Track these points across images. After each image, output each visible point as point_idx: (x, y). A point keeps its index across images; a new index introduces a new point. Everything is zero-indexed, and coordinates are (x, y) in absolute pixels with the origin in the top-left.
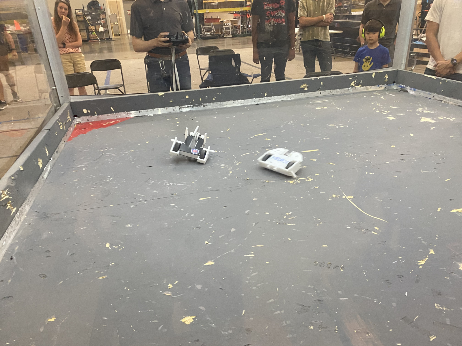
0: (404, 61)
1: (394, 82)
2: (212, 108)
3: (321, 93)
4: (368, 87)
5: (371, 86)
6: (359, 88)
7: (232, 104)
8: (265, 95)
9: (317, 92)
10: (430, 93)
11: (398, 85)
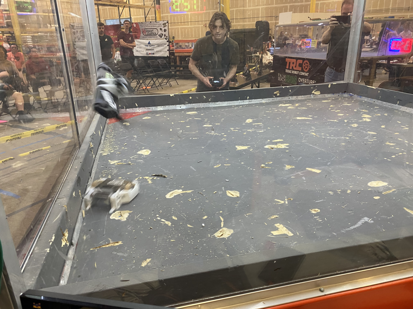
0: (352, 77)
1: (345, 92)
2: (208, 106)
3: (289, 98)
4: (326, 95)
5: (327, 94)
6: (319, 95)
7: (223, 104)
8: (248, 98)
9: (287, 97)
10: (372, 99)
11: (348, 94)
